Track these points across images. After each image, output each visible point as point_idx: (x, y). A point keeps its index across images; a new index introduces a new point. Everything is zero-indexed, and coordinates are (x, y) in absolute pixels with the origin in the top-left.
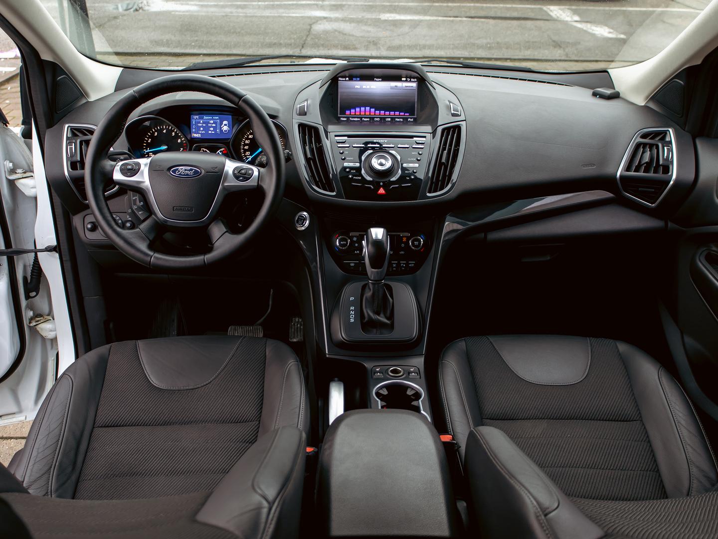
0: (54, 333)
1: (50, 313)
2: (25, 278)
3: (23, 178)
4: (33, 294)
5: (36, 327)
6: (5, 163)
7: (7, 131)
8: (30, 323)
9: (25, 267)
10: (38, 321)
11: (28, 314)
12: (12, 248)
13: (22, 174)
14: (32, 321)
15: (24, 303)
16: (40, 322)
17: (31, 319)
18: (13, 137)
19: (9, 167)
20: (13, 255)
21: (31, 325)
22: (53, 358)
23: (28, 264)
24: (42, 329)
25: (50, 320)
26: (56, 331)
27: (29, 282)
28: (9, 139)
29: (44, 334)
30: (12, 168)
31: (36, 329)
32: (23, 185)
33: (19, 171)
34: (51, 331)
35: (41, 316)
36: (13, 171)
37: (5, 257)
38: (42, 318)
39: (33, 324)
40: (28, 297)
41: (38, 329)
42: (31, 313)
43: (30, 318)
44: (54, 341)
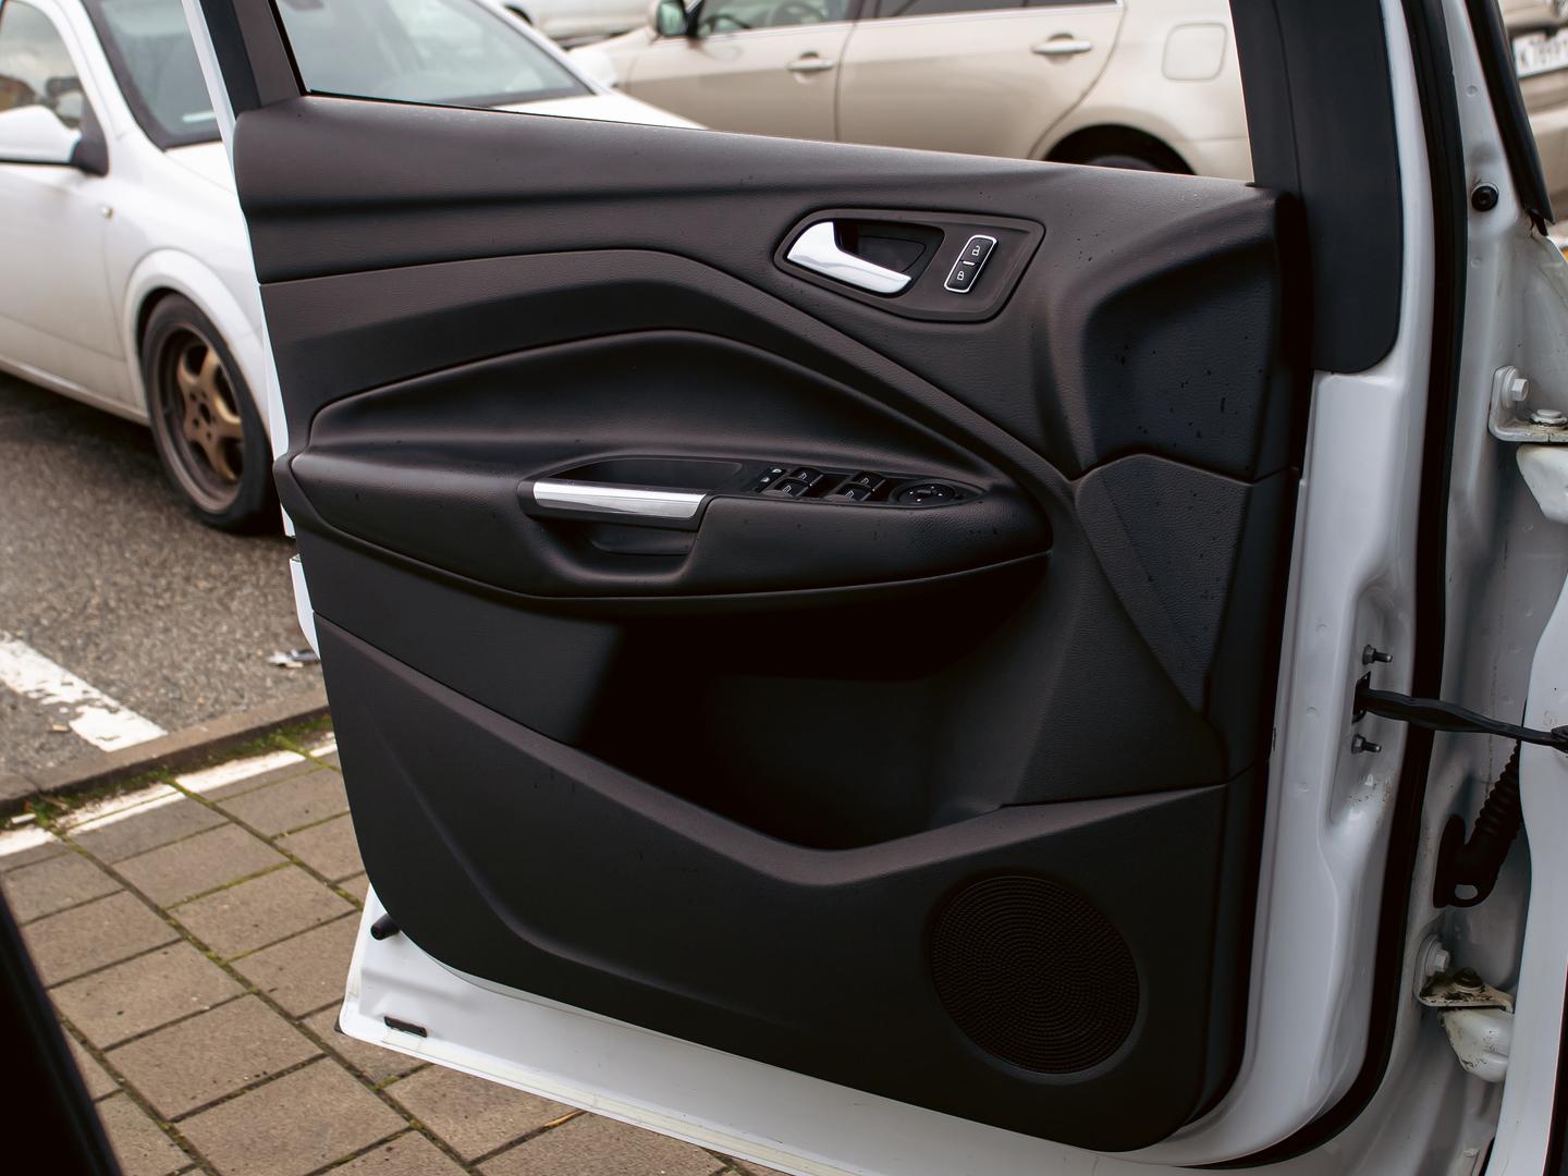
0: (1498, 1062)
1: (1510, 985)
2: (1454, 826)
3: (1550, 444)
4: (1467, 891)
5: (1445, 1014)
6: (1500, 373)
7: (1544, 253)
8: (1427, 992)
9: (1469, 783)
10: (1457, 997)
11: (1424, 959)
12: (1438, 698)
13: (1549, 429)
14: (1436, 990)
15: (1422, 911)
16: (1461, 1003)
17: (1435, 982)
18: (1560, 280)
19: (1512, 393)
20: (1429, 725)
21: (1428, 1002)
22: (1473, 1152)
23: (1482, 774)
24: (1461, 1031)
25: (1504, 1008)
26: (1507, 1057)
27: (1467, 841)
28: (1541, 288)
29: (1464, 1052)
30: (1520, 398)
31: (1442, 1021)
32: (1545, 471)
33: (1546, 416)
34: (1492, 1051)
35: (1475, 980)
36: (1521, 412)
37: (1401, 727)
38: (1474, 991)
39: (1437, 1001)
40: (1443, 896)
41: (1449, 1026)
42: (1439, 960)
43: (1431, 974)
44: (1494, 1090)
